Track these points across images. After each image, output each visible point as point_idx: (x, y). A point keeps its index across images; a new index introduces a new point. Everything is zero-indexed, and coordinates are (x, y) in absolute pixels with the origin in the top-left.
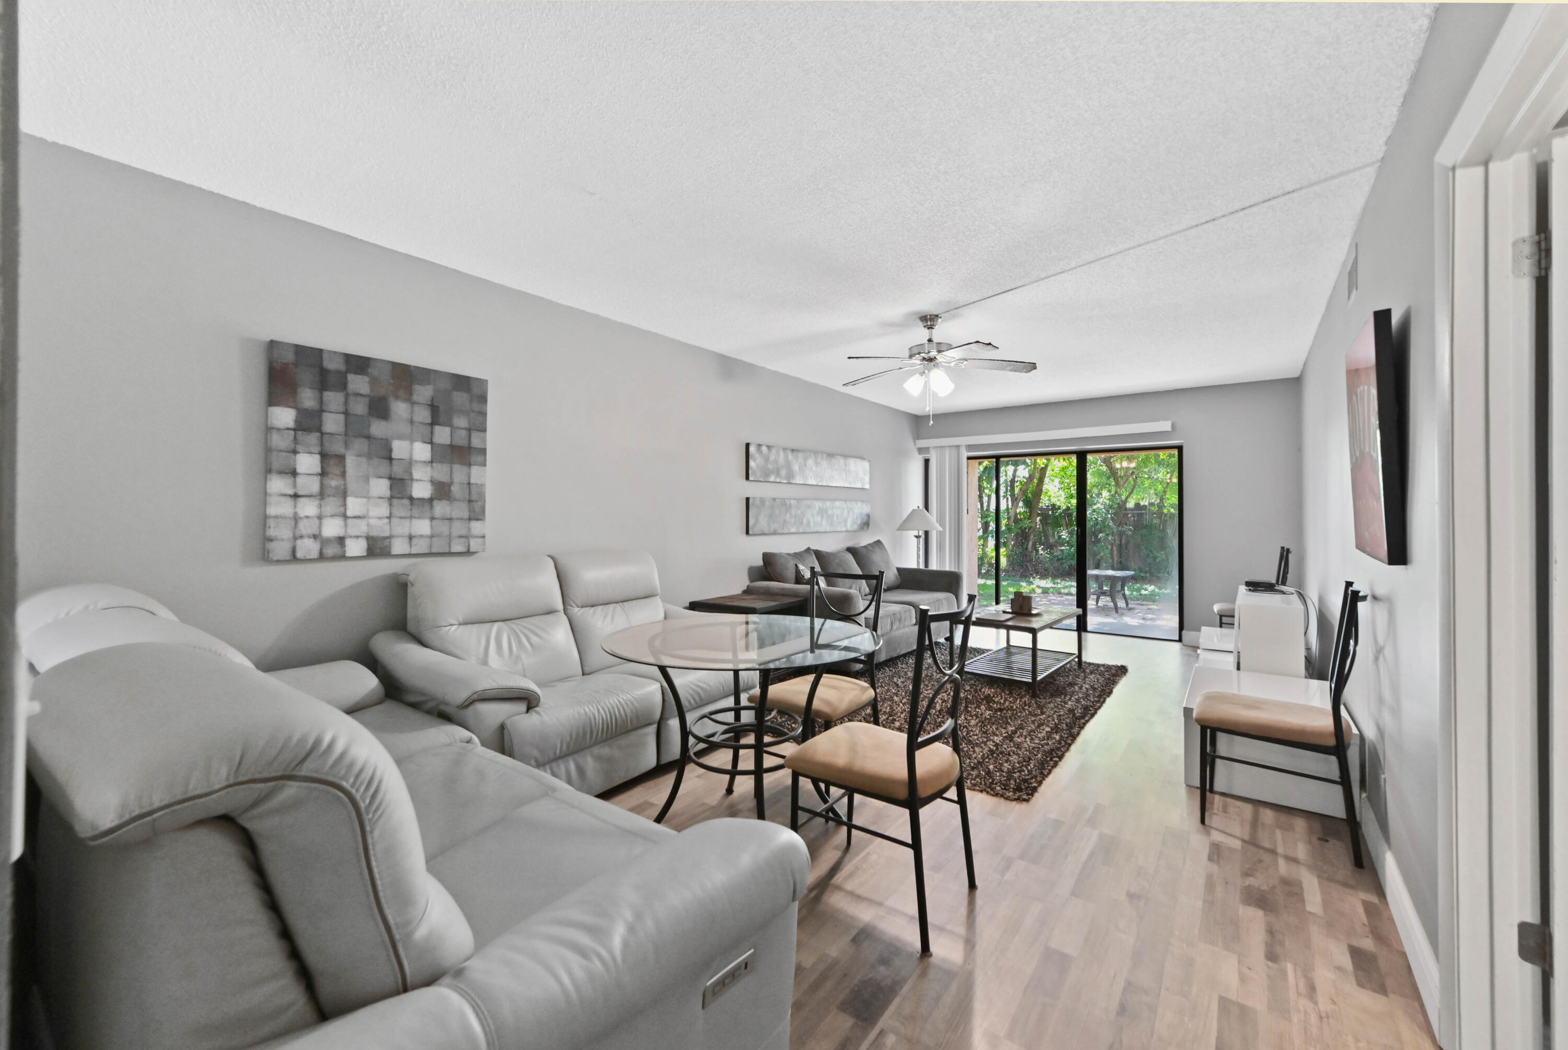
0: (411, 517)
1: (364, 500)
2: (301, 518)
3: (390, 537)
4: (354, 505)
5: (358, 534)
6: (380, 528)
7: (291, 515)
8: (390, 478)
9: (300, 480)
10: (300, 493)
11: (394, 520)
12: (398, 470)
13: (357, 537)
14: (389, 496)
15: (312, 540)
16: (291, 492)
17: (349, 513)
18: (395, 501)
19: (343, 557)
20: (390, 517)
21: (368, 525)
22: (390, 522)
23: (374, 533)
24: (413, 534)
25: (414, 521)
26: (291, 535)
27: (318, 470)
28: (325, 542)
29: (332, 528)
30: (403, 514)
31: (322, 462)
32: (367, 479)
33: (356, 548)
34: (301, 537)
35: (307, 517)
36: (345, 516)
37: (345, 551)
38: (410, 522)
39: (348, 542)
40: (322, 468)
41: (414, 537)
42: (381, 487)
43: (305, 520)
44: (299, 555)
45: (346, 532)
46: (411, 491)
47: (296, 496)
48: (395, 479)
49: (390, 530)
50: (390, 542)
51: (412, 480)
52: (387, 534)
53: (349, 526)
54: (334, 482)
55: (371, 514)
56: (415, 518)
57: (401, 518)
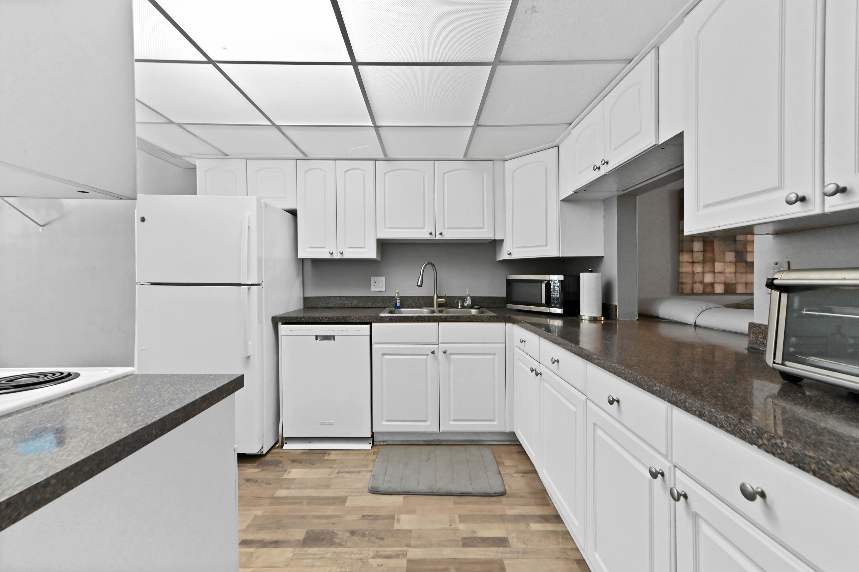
0: (746, 273)
1: (723, 264)
2: (695, 273)
3: (735, 284)
4: (718, 266)
5: (720, 281)
6: (730, 278)
7: (691, 272)
8: (735, 251)
9: (695, 255)
10: (695, 261)
11: (738, 275)
12: (739, 247)
13: (720, 283)
14: (735, 261)
15: (700, 284)
16: (691, 260)
17: (716, 271)
18: (738, 264)
19: (713, 293)
20: (735, 273)
21: (725, 277)
22: (736, 275)
23: (728, 281)
24: (748, 282)
25: (748, 274)
26: (691, 282)
27: (702, 249)
28: (705, 285)
29: (708, 278)
30: (742, 271)
31: (704, 245)
32: (724, 253)
33: (719, 289)
34: (696, 283)
35: (698, 273)
36: (714, 272)
37: (714, 290)
38: (746, 275)
39: (716, 286)
40: (704, 248)
41: (748, 284)
42: (730, 256)
43: (697, 275)
44: (695, 291)
45: (714, 280)
46: (746, 258)
47: (693, 263)
48: (738, 252)
49: (736, 279)
50: (736, 286)
51: (747, 252)
52: (734, 282)
53: (716, 277)
54: (709, 255)
55: (726, 271)
56: (748, 273)
57: (741, 273)
